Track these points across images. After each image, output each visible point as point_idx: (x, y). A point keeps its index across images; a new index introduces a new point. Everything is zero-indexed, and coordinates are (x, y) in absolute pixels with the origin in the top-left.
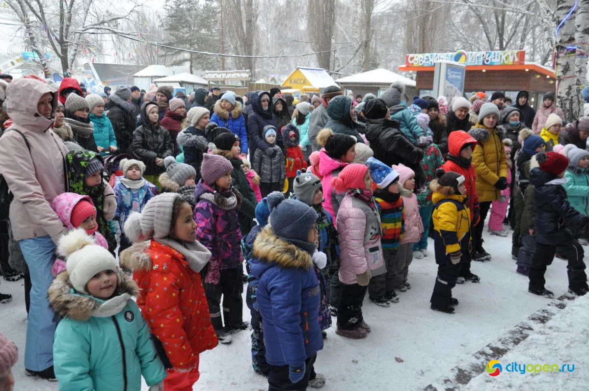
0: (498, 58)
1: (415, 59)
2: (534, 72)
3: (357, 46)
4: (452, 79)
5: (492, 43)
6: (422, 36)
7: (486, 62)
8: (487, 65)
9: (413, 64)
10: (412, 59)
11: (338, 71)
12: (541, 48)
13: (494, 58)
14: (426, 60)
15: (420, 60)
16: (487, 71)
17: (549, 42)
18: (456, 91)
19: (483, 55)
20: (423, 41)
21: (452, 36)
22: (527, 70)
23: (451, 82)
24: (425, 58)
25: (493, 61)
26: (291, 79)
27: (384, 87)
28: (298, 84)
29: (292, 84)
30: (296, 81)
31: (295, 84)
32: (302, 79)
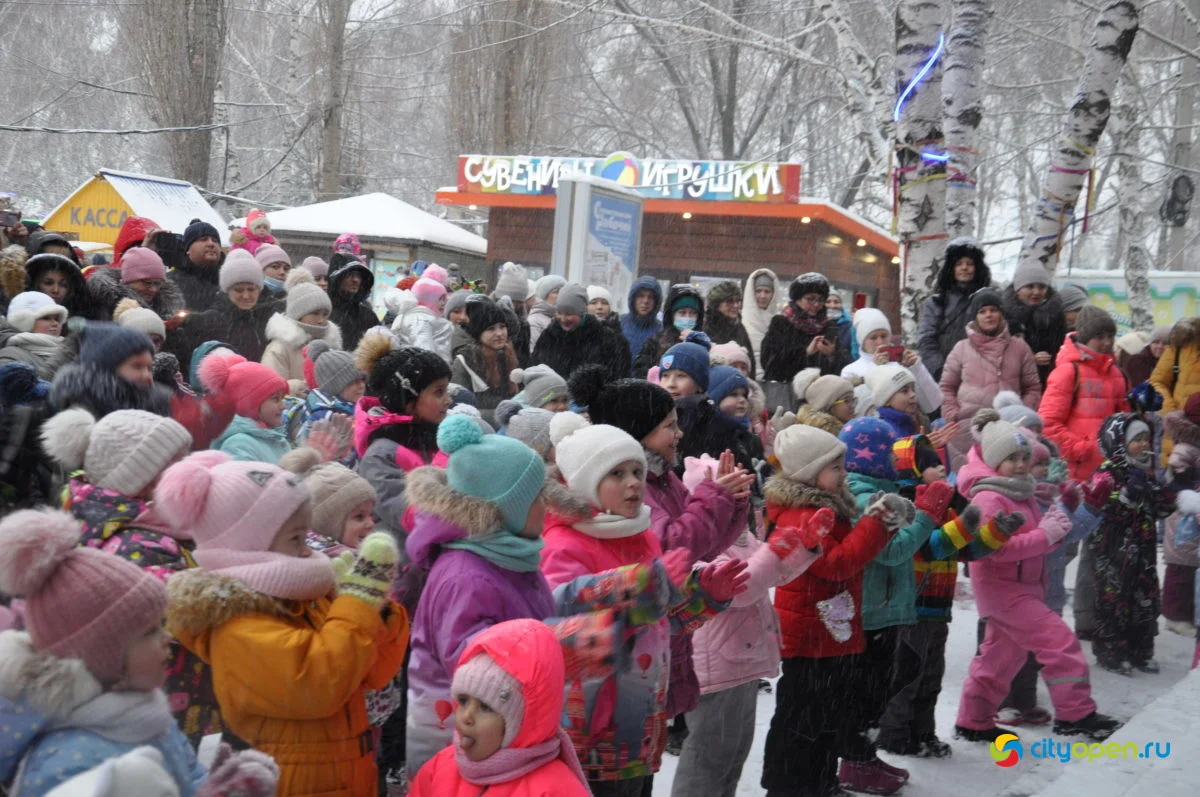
0: (725, 182)
1: (485, 171)
2: (825, 225)
3: (298, 119)
4: (609, 232)
5: (703, 142)
6: (502, 104)
7: (691, 190)
8: (696, 199)
9: (478, 184)
10: (475, 169)
11: (235, 194)
12: (831, 165)
13: (716, 182)
14: (520, 177)
15: (501, 176)
16: (696, 218)
17: (866, 144)
18: (617, 268)
19: (685, 172)
20: (507, 117)
21: (586, 109)
22: (806, 220)
23: (605, 242)
24: (517, 171)
25: (712, 189)
26: (76, 208)
27: (390, 252)
28: (102, 225)
29: (79, 223)
30: (95, 212)
31: (90, 224)
32: (114, 211)
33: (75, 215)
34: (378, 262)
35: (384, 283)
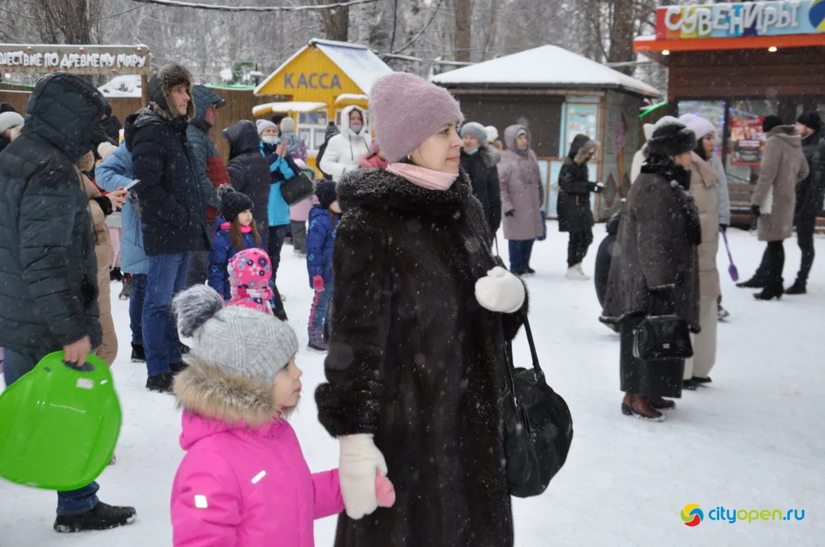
1: (686, 19)
9: (679, 32)
10: (675, 17)
11: (401, 53)
14: (722, 22)
15: (702, 22)
24: (719, 16)
26: (289, 74)
27: (581, 96)
28: (315, 87)
29: (292, 86)
30: (307, 78)
31: (303, 87)
32: (325, 75)
33: (288, 81)
34: (569, 106)
35: (576, 123)
